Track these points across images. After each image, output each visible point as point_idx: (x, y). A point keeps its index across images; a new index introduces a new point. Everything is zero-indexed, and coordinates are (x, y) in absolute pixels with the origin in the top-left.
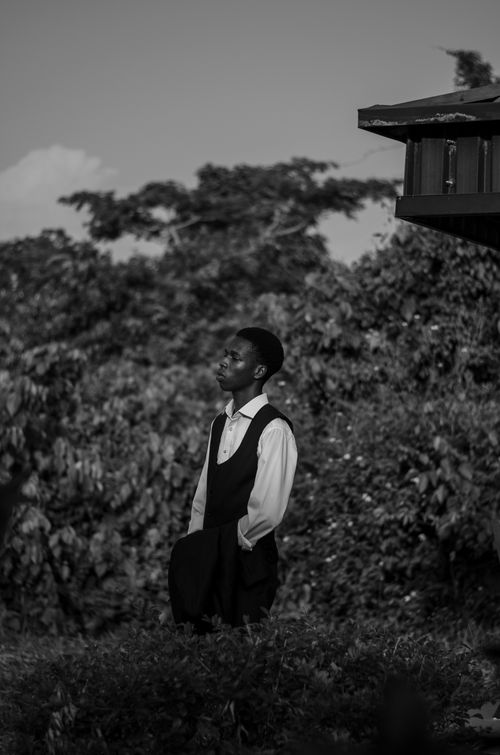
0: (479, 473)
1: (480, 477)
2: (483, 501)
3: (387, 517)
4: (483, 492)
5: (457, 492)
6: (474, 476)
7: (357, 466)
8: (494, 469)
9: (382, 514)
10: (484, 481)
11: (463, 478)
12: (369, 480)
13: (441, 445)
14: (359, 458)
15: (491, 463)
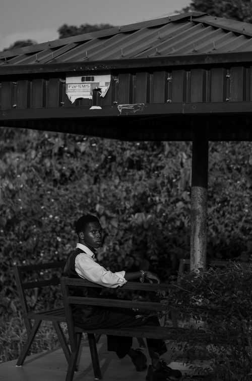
0: (122, 224)
1: (122, 226)
2: (124, 239)
3: (72, 249)
4: (124, 234)
5: (109, 234)
6: (119, 225)
7: (56, 222)
8: (129, 221)
9: (70, 247)
10: (124, 228)
11: (113, 227)
12: (62, 229)
13: (99, 209)
14: (56, 217)
15: (127, 218)
